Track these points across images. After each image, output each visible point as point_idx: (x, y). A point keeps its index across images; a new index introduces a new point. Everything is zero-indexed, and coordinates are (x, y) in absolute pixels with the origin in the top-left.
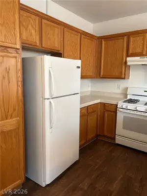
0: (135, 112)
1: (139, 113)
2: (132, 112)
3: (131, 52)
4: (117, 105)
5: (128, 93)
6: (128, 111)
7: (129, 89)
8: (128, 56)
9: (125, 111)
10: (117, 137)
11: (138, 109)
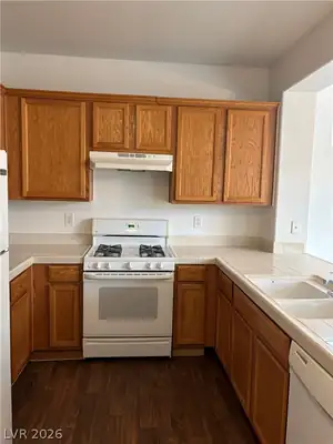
0: (126, 276)
1: (133, 276)
2: (118, 276)
3: (98, 138)
4: (81, 266)
5: (94, 233)
6: (110, 276)
7: (95, 222)
8: (91, 147)
9: (103, 276)
10: (86, 343)
11: (133, 267)
